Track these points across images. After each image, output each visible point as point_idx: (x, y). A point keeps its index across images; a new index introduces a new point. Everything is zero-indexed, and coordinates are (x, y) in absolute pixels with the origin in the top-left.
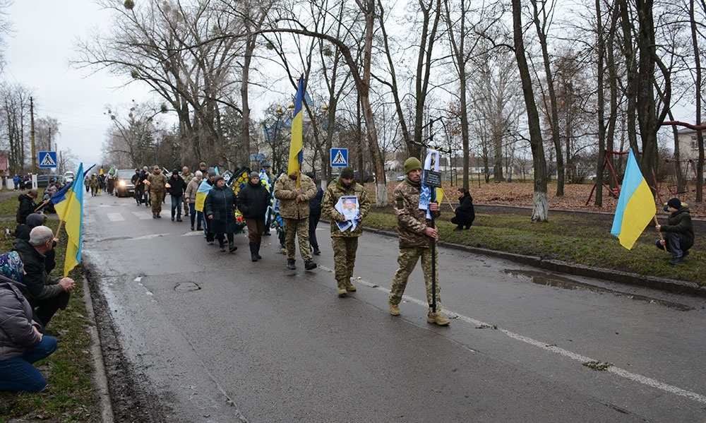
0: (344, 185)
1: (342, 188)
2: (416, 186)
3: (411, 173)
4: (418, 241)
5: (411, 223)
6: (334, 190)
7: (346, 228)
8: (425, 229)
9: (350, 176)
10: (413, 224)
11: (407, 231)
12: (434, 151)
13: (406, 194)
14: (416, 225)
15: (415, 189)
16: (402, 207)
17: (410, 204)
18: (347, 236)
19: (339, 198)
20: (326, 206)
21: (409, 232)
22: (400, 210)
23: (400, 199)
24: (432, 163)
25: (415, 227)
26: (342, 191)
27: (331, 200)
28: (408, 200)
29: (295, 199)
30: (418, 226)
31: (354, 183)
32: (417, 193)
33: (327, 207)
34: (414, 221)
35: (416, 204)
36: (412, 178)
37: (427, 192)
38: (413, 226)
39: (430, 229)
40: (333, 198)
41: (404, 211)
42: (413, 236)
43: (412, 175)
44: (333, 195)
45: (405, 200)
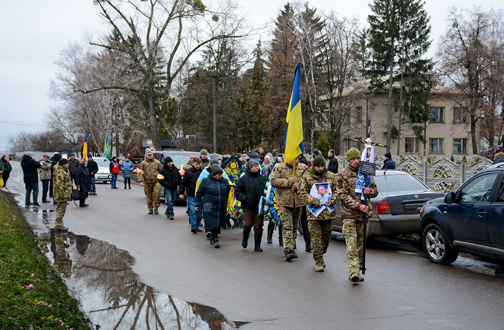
0: (317, 173)
1: (315, 176)
2: (354, 171)
3: (351, 161)
4: (353, 214)
5: (347, 200)
6: (308, 178)
7: (319, 211)
8: (358, 206)
9: (321, 164)
10: (349, 201)
11: (345, 206)
12: (369, 146)
13: (345, 177)
14: (351, 202)
15: (354, 173)
16: (342, 188)
17: (349, 185)
18: (322, 218)
19: (313, 185)
20: (302, 192)
21: (347, 207)
22: (340, 190)
23: (341, 181)
24: (368, 156)
25: (350, 204)
26: (316, 179)
27: (307, 188)
28: (347, 182)
29: (290, 188)
30: (353, 203)
31: (325, 170)
32: (355, 177)
33: (303, 194)
34: (350, 198)
35: (353, 186)
36: (352, 165)
37: (362, 179)
38: (349, 203)
39: (363, 206)
40: (308, 185)
41: (343, 190)
42: (350, 210)
43: (352, 163)
44: (307, 183)
45: (344, 182)
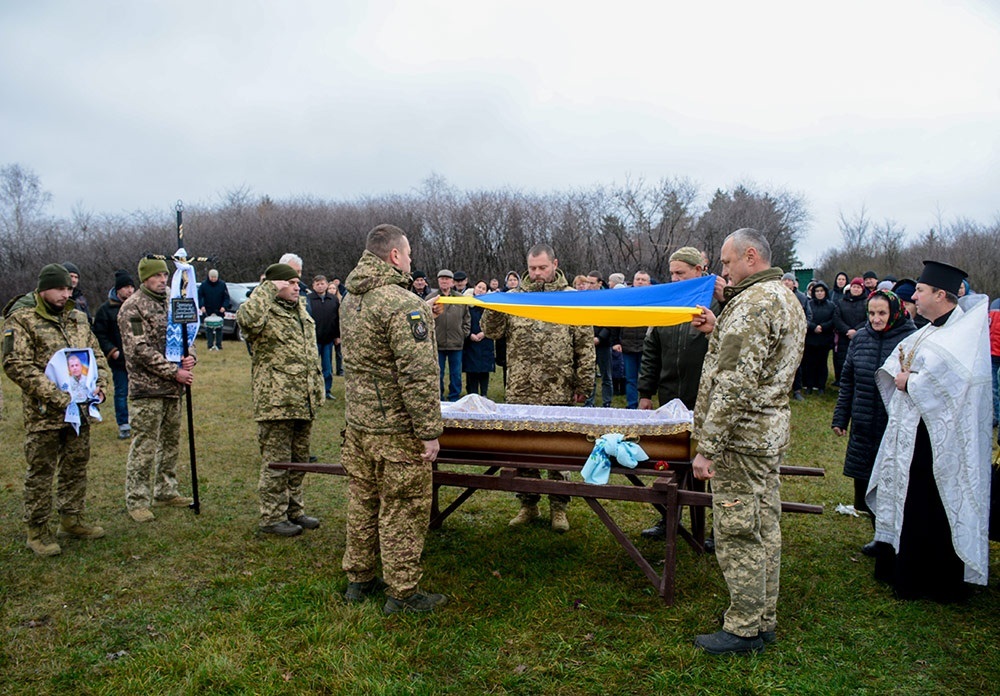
2: (160, 300)
3: (152, 279)
4: (163, 387)
5: (156, 359)
8: (176, 371)
10: (159, 361)
11: (145, 370)
12: (185, 265)
13: (146, 312)
14: (163, 364)
15: (158, 305)
16: (141, 333)
17: (152, 328)
21: (150, 374)
22: (138, 337)
23: (136, 321)
24: (183, 286)
25: (161, 367)
28: (149, 322)
30: (167, 366)
32: (163, 312)
35: (161, 329)
36: (155, 287)
38: (159, 364)
39: (184, 372)
40: (34, 340)
41: (144, 338)
42: (156, 379)
43: (153, 283)
44: (32, 333)
45: (145, 322)
